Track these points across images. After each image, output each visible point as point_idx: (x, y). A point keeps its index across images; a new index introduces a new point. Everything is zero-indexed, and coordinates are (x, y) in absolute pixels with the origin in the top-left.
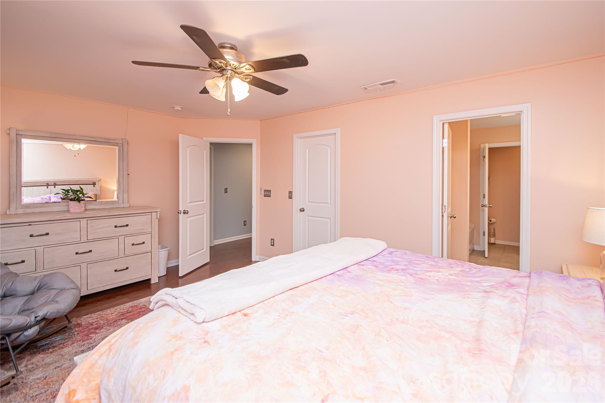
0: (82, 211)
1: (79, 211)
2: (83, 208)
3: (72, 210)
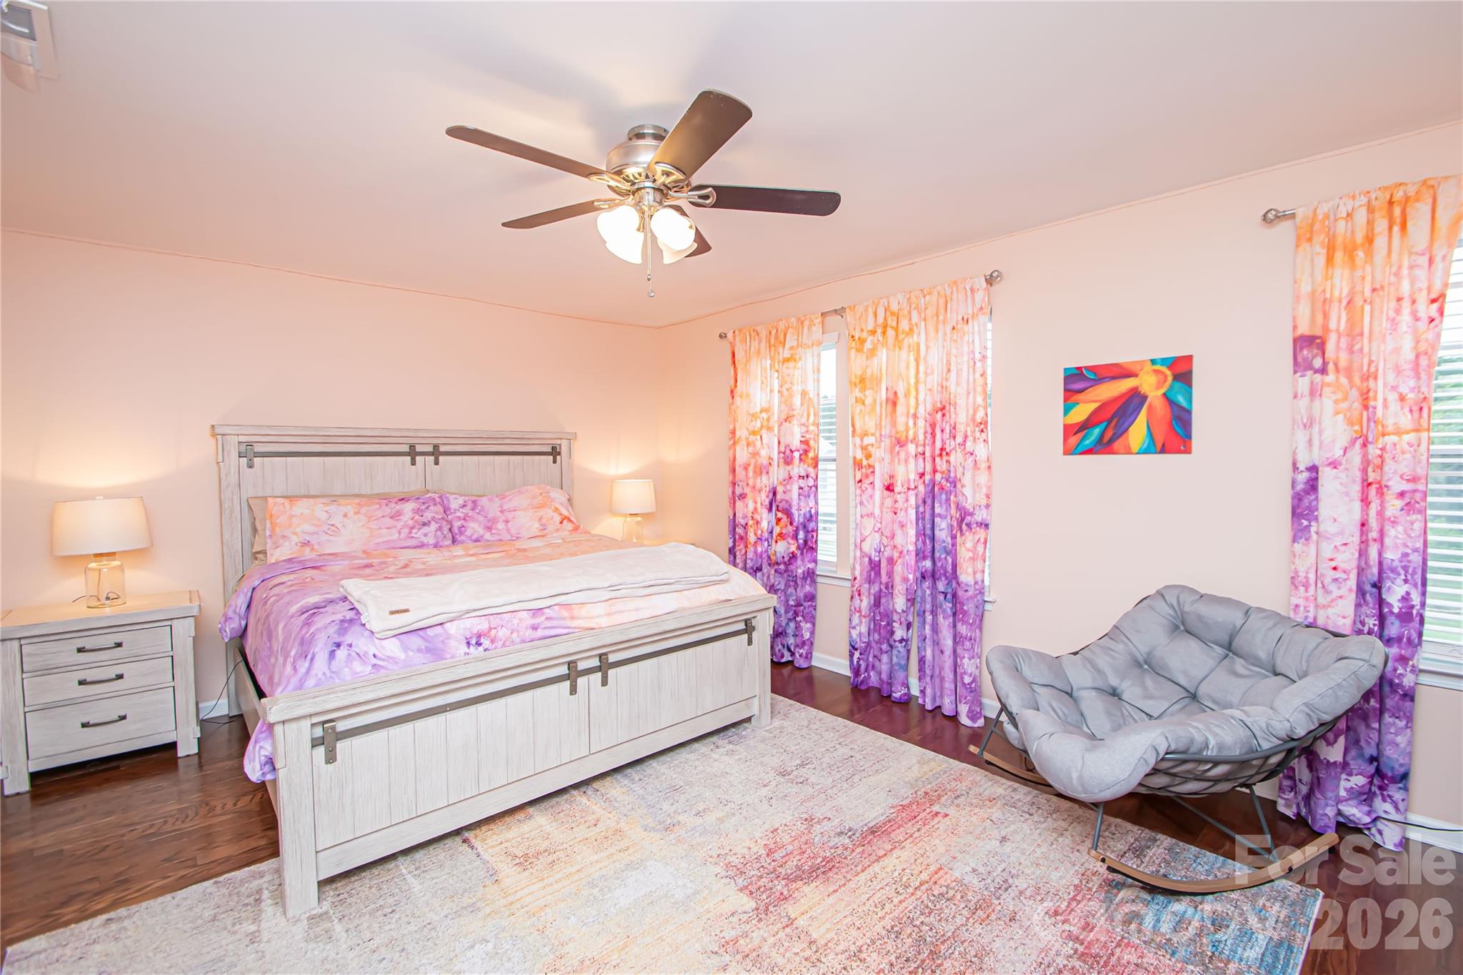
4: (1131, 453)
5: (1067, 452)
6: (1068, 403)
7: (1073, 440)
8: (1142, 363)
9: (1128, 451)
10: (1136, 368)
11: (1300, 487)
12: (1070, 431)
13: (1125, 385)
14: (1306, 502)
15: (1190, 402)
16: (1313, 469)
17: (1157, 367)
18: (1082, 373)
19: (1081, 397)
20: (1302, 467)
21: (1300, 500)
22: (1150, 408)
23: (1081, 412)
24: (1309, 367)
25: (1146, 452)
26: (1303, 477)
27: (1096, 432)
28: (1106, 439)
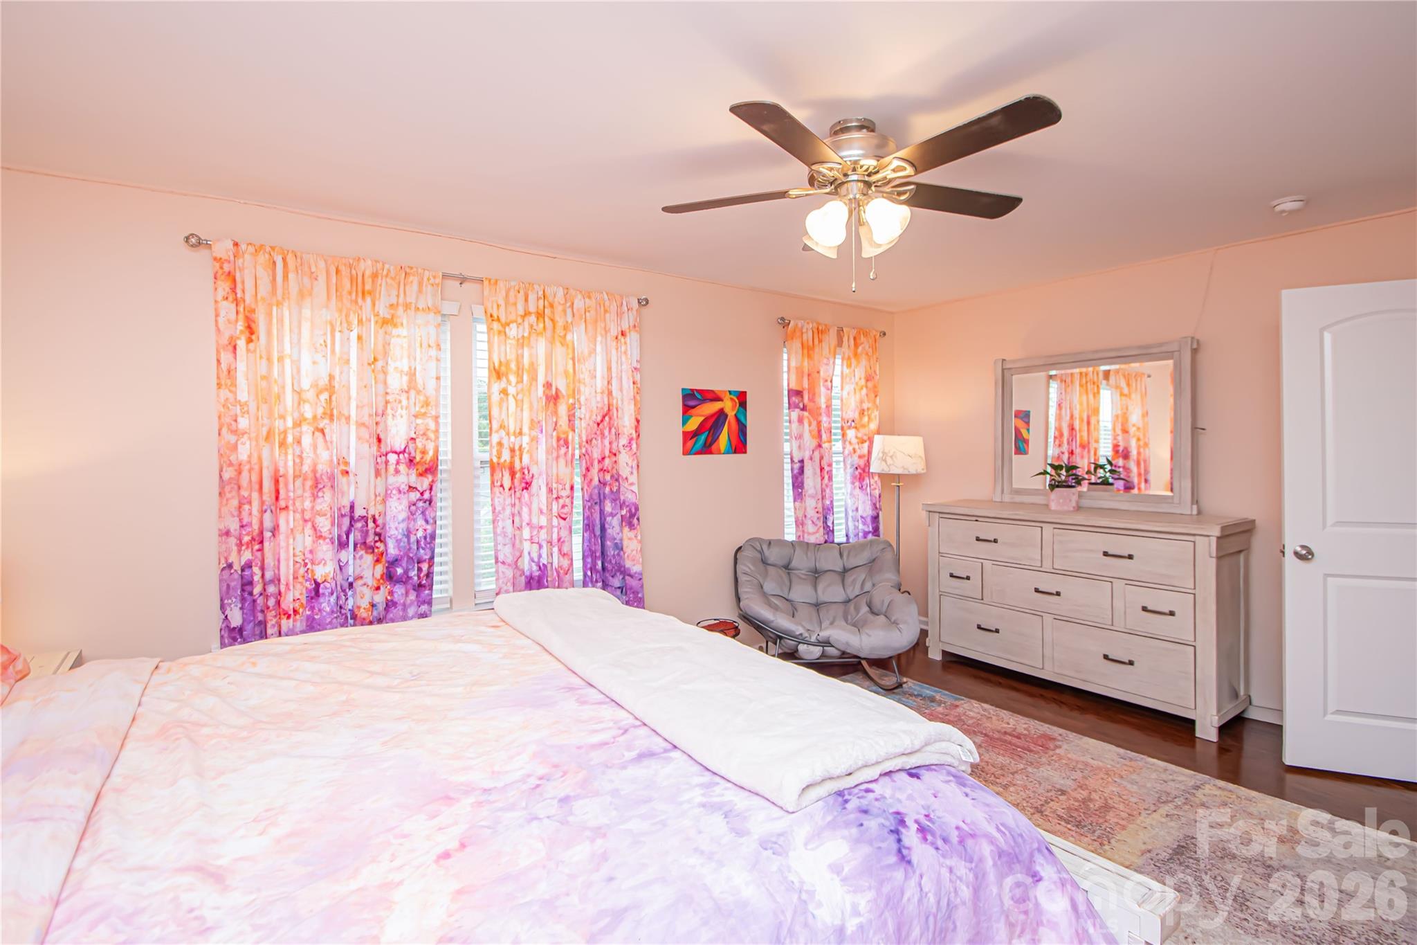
0: (1072, 509)
1: (1066, 508)
2: (1074, 504)
3: (1053, 506)
4: (720, 453)
5: (686, 452)
6: (685, 417)
7: (690, 443)
8: (725, 392)
9: (719, 452)
10: (722, 396)
11: (796, 471)
12: (689, 436)
13: (716, 406)
14: (800, 479)
15: (746, 420)
16: (802, 461)
17: (732, 396)
18: (694, 395)
19: (693, 411)
20: (796, 460)
21: (797, 478)
22: (729, 423)
23: (694, 423)
24: (797, 406)
25: (728, 453)
26: (797, 466)
27: (703, 437)
28: (708, 444)
